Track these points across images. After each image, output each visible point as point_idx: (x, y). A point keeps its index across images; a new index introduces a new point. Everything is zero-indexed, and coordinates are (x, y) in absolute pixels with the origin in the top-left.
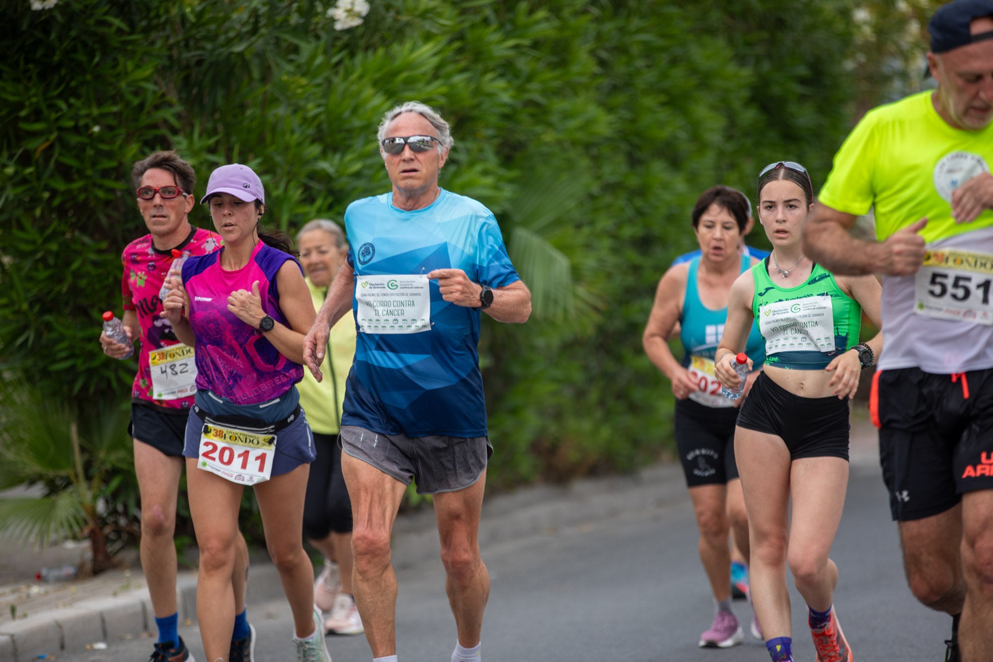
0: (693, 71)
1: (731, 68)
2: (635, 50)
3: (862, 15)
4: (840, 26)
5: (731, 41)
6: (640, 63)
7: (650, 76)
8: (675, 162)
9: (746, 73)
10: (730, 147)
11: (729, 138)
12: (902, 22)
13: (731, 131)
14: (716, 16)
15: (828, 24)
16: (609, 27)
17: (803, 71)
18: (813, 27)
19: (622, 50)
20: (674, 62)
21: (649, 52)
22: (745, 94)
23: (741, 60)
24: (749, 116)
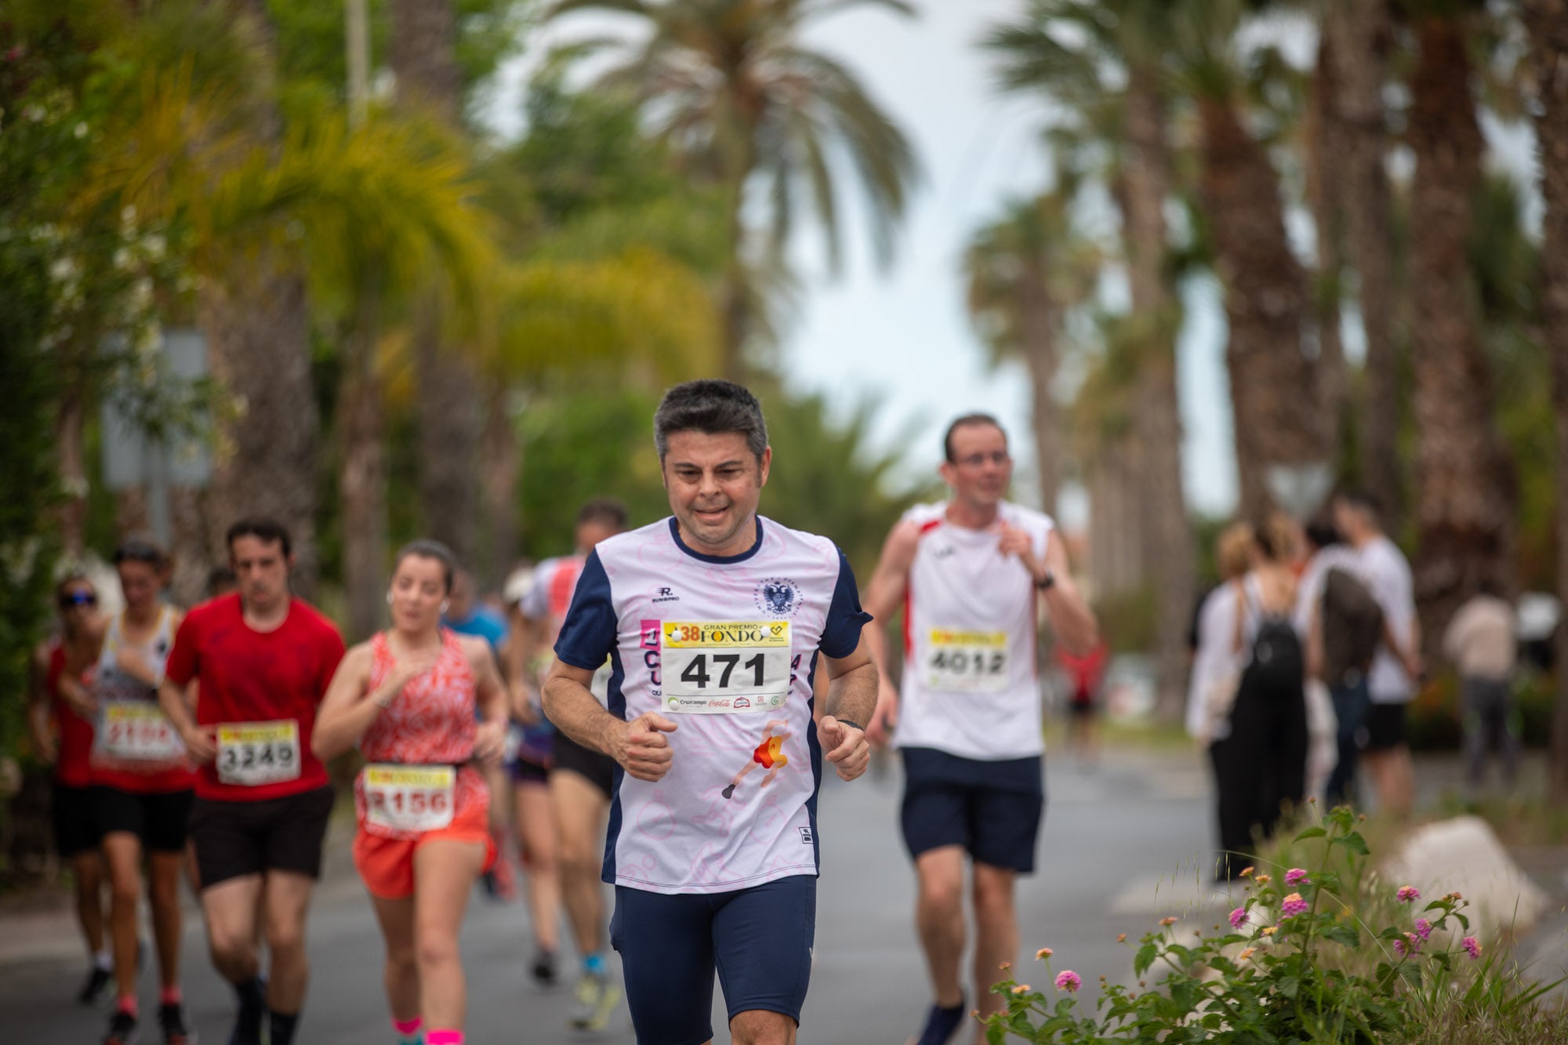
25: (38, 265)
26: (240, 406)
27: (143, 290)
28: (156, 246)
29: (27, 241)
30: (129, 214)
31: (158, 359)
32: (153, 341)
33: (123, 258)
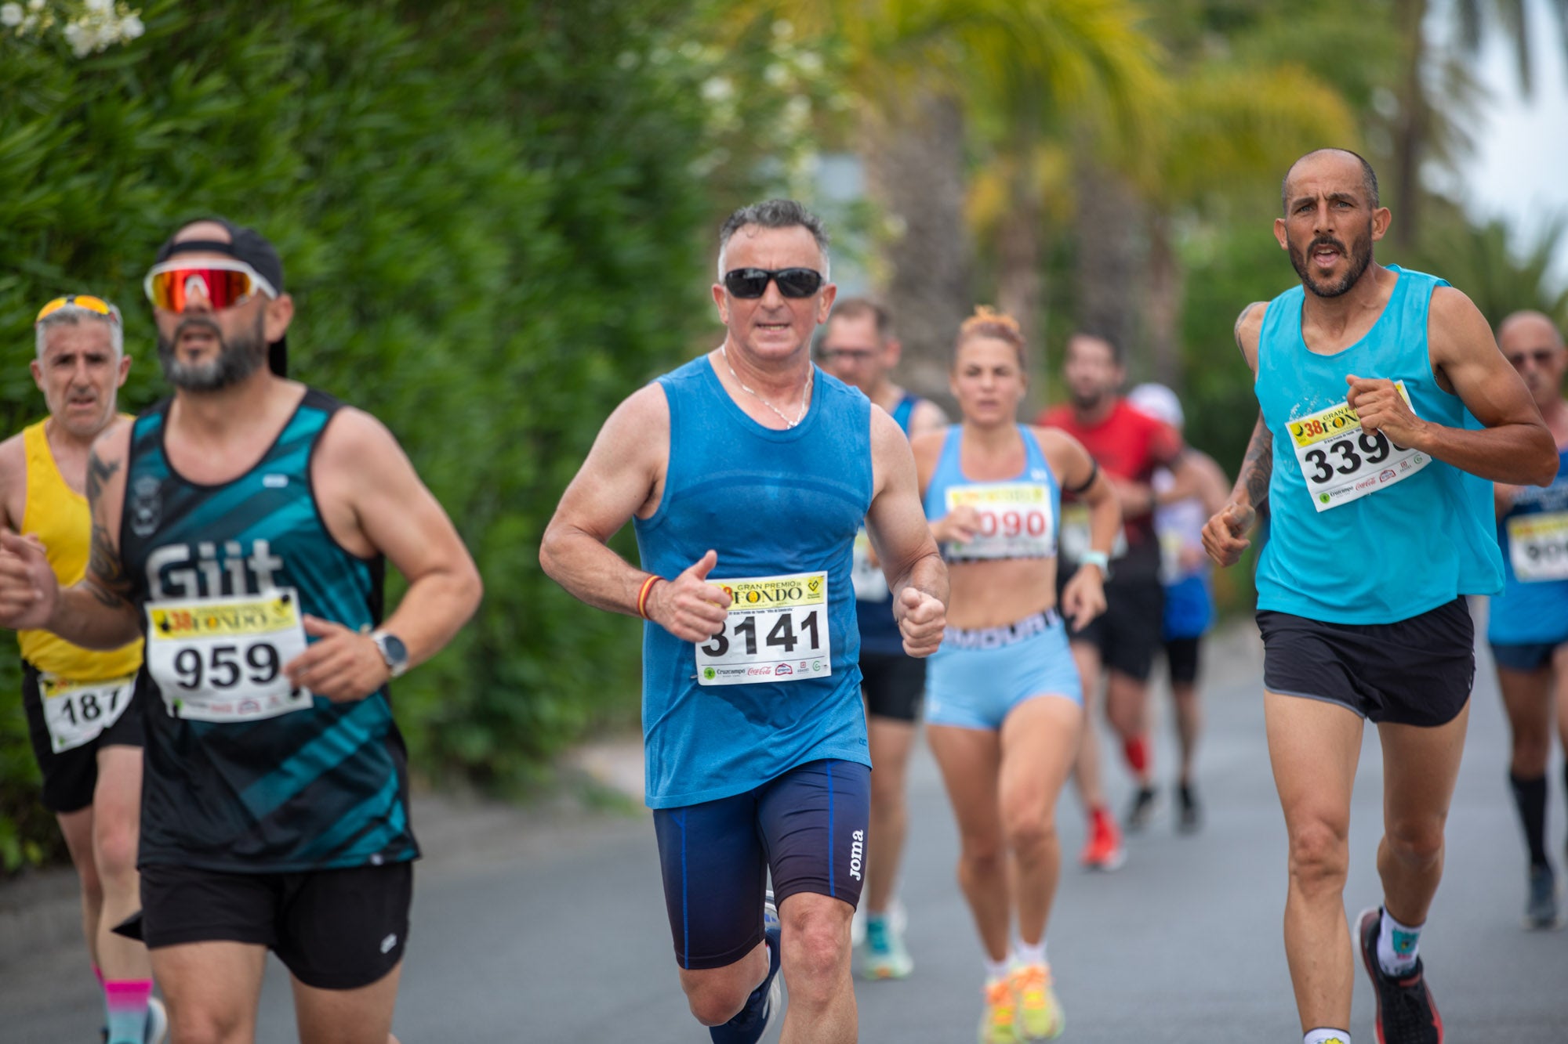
0: (456, 175)
1: (516, 173)
2: (365, 140)
3: (718, 90)
4: (684, 108)
5: (515, 131)
6: (372, 161)
7: (386, 183)
8: (431, 319)
9: (541, 180)
10: (518, 294)
11: (516, 281)
12: (777, 102)
13: (518, 270)
14: (491, 90)
15: (666, 105)
16: (321, 103)
17: (627, 176)
18: (641, 110)
19: (342, 139)
20: (427, 160)
21: (386, 143)
22: (539, 212)
23: (533, 159)
24: (546, 246)
25: (691, 86)
26: (895, 227)
27: (797, 112)
28: (810, 64)
29: (681, 62)
30: (784, 31)
31: (813, 180)
32: (807, 164)
33: (778, 76)
